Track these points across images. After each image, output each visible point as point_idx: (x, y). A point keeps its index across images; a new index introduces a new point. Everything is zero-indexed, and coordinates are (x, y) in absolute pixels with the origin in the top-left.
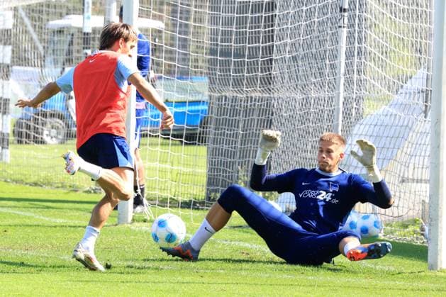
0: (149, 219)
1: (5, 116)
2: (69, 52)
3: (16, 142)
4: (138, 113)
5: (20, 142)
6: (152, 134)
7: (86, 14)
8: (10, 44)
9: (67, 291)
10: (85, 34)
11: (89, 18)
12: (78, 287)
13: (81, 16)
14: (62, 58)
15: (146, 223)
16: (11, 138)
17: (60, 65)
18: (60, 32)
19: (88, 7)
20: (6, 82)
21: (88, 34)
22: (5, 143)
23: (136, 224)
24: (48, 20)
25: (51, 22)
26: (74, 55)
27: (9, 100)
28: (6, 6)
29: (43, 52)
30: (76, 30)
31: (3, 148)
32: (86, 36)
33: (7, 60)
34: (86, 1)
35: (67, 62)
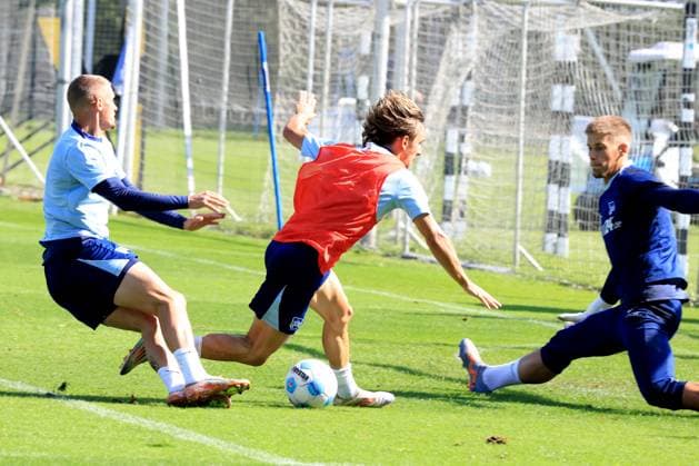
1: (563, 189)
2: (661, 96)
3: (578, 226)
5: (583, 228)
7: (688, 41)
8: (572, 84)
9: (658, 451)
10: (685, 70)
11: (691, 46)
12: (674, 445)
13: (680, 45)
14: (648, 104)
16: (571, 221)
17: (645, 116)
18: (646, 66)
19: (692, 32)
20: (566, 138)
21: (691, 70)
22: (562, 228)
24: (629, 50)
25: (633, 53)
26: (668, 100)
27: (568, 165)
28: (568, 28)
29: (619, 95)
30: (672, 64)
31: (559, 235)
32: (688, 73)
33: (569, 106)
34: (689, 21)
35: (657, 111)
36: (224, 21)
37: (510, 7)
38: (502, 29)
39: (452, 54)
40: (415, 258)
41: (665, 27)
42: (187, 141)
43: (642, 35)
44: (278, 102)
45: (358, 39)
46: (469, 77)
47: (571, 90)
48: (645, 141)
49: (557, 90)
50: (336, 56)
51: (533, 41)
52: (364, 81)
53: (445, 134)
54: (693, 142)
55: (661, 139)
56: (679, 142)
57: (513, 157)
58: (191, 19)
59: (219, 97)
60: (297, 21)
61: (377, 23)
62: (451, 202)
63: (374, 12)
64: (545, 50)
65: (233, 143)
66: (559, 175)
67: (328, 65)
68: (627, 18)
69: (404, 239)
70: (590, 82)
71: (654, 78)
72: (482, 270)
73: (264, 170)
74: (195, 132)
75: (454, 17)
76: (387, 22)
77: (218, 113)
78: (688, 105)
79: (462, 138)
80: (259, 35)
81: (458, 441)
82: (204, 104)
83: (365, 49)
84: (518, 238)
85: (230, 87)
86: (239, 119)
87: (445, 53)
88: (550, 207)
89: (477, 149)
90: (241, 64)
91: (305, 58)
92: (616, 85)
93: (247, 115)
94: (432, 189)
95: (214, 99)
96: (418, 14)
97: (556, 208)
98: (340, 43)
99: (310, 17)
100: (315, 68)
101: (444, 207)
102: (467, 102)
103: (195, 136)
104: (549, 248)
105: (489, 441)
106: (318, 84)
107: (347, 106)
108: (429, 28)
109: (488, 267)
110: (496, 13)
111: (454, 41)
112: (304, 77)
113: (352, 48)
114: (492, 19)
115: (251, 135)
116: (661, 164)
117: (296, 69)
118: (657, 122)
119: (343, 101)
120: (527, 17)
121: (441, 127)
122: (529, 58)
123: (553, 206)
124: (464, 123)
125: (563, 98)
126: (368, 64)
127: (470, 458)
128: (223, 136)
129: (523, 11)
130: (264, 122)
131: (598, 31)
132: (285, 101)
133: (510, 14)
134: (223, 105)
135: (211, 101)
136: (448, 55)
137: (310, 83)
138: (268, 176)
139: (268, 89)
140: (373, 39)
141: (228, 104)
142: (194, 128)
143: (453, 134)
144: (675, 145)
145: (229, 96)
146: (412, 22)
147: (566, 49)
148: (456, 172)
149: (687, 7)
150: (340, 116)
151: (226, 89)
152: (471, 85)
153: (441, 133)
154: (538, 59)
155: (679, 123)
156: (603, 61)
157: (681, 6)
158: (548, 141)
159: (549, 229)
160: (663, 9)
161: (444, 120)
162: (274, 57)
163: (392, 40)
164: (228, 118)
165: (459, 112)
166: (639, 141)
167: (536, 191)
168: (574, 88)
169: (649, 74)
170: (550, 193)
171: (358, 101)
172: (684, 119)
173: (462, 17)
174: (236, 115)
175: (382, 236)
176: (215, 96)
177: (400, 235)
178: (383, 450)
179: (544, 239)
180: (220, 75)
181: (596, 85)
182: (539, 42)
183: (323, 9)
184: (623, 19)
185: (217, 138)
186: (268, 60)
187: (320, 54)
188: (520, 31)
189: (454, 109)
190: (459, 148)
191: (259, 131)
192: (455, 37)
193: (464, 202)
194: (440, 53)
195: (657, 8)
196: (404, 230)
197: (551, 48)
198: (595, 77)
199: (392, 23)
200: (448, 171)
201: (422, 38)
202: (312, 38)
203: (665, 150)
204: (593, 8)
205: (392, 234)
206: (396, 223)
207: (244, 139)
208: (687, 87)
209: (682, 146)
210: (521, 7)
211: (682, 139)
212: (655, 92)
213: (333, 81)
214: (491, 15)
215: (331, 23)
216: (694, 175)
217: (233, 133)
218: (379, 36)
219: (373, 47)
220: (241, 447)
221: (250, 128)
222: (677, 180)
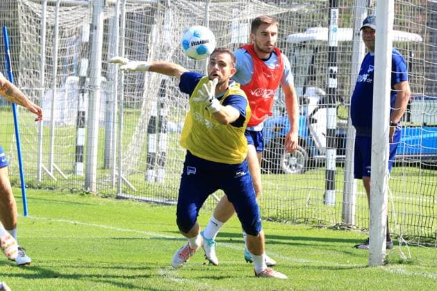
2: (312, 70)
7: (332, 26)
10: (330, 48)
11: (335, 30)
13: (326, 29)
14: (303, 76)
15: (401, 266)
17: (301, 85)
18: (302, 46)
19: (334, 20)
21: (334, 48)
23: (390, 266)
24: (289, 34)
25: (291, 36)
26: (318, 74)
28: (241, 18)
30: (321, 44)
32: (332, 50)
34: (333, 10)
35: (311, 79)
40: (127, 198)
45: (79, 32)
52: (84, 63)
54: (337, 103)
55: (314, 102)
56: (328, 104)
60: (32, 18)
61: (94, 18)
62: (153, 154)
63: (92, 9)
69: (118, 183)
71: (307, 55)
76: (101, 17)
78: (333, 75)
79: (162, 105)
80: (4, 28)
83: (86, 38)
96: (125, 11)
99: (42, 14)
100: (47, 53)
101: (149, 158)
106: (50, 65)
107: (72, 82)
110: (186, 8)
112: (39, 59)
116: (314, 121)
118: (311, 89)
119: (69, 79)
120: (209, 10)
124: (163, 93)
126: (87, 50)
129: (206, 6)
137: (44, 64)
140: (91, 29)
144: (323, 107)
146: (121, 16)
147: (240, 34)
148: (157, 131)
149: (331, 1)
150: (67, 91)
155: (326, 88)
163: (106, 29)
169: (303, 52)
171: (81, 78)
172: (330, 86)
177: (115, 180)
183: (52, 8)
190: (159, 112)
193: (164, 154)
196: (118, 177)
199: (106, 18)
200: (151, 130)
202: (44, 30)
203: (316, 110)
206: (112, 172)
208: (331, 62)
209: (330, 107)
210: (204, 3)
211: (330, 102)
215: (58, 18)
216: (337, 128)
218: (96, 27)
219: (91, 37)
222: (325, 133)
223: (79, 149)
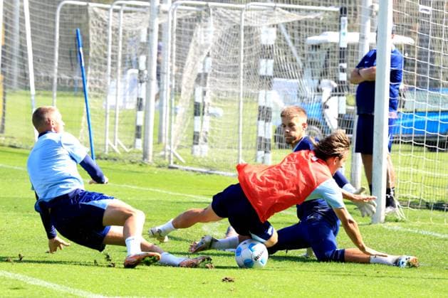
0: (400, 219)
1: (267, 123)
2: (326, 65)
3: (277, 147)
4: (391, 122)
5: (280, 147)
6: (404, 141)
7: (342, 31)
8: (272, 58)
9: (327, 284)
10: (341, 49)
11: (344, 34)
12: (336, 280)
13: (337, 33)
14: (318, 70)
15: (398, 223)
16: (273, 143)
17: (317, 77)
18: (317, 47)
19: (344, 25)
20: (268, 92)
21: (344, 48)
22: (267, 148)
23: (389, 224)
24: (306, 37)
25: (309, 38)
26: (330, 68)
27: (270, 108)
28: (268, 24)
29: (301, 65)
30: (333, 45)
31: (265, 152)
32: (342, 50)
33: (270, 73)
34: (343, 18)
35: (324, 74)
36: (54, 23)
37: (233, 11)
38: (228, 26)
39: (198, 41)
40: (177, 168)
41: (328, 23)
42: (33, 98)
43: (314, 27)
44: (89, 72)
45: (139, 32)
46: (208, 56)
47: (271, 62)
48: (317, 93)
49: (263, 62)
50: (125, 43)
51: (247, 32)
52: (143, 59)
53: (194, 90)
54: (346, 93)
55: (327, 91)
56: (338, 93)
57: (236, 105)
58: (34, 22)
59: (52, 69)
60: (100, 22)
61: (151, 23)
62: (198, 133)
63: (149, 15)
64: (254, 38)
65: (61, 98)
66: (265, 114)
67: (121, 49)
68: (305, 17)
69: (169, 156)
70: (282, 58)
71: (322, 53)
72: (218, 174)
73: (82, 115)
74: (37, 92)
75: (198, 18)
76: (157, 22)
77: (52, 80)
78: (343, 70)
79: (204, 93)
80: (77, 31)
81: (204, 281)
82: (42, 74)
83: (144, 39)
84: (241, 154)
85: (59, 63)
86: (65, 83)
87: (193, 41)
88: (260, 135)
89: (214, 100)
90: (66, 49)
91: (106, 45)
92: (298, 59)
93: (70, 81)
94: (187, 125)
95: (49, 71)
96: (176, 17)
97: (263, 136)
98: (128, 35)
99: (108, 20)
100: (112, 51)
101: (194, 136)
102: (207, 71)
103: (37, 95)
104: (259, 160)
105: (224, 280)
106: (115, 61)
107: (133, 74)
108: (183, 25)
109: (222, 173)
110: (224, 15)
111: (198, 33)
112: (106, 56)
113: (135, 38)
114: (222, 19)
115: (73, 93)
116: (327, 107)
117: (100, 51)
118: (324, 81)
119: (130, 71)
120: (243, 18)
121: (192, 86)
122: (245, 43)
123: (261, 134)
124: (205, 83)
125: (266, 67)
126: (145, 48)
127: (212, 291)
128: (55, 94)
129: (241, 13)
130: (81, 85)
131: (287, 26)
132: (93, 72)
133: (232, 15)
134: (55, 75)
135: (47, 73)
136: (195, 42)
137: (109, 60)
138: (84, 119)
139: (83, 65)
140: (148, 32)
141: (58, 74)
142: (36, 90)
143: (199, 90)
144: (335, 95)
145: (59, 69)
146: (172, 22)
147: (268, 37)
148: (201, 114)
149: (341, 10)
150: (128, 81)
151: (56, 64)
152: (209, 60)
153: (191, 91)
154: (251, 43)
155: (337, 81)
156: (290, 44)
157: (338, 9)
158: (258, 94)
159: (259, 148)
160: (326, 12)
161: (193, 82)
162: (86, 45)
163: (160, 33)
164: (58, 82)
165: (202, 77)
166: (313, 93)
167: (251, 125)
168: (272, 61)
169: (319, 52)
170: (259, 126)
171: (140, 71)
172: (341, 79)
173: (203, 18)
174: (63, 81)
175: (156, 155)
176: (50, 69)
177: (167, 153)
178: (158, 288)
179: (256, 154)
180: (53, 56)
181: (286, 58)
182: (252, 32)
183: (116, 14)
184: (303, 17)
185: (52, 96)
186: (83, 47)
187: (115, 43)
188: (239, 26)
189: (199, 76)
190: (203, 99)
191: (78, 91)
192: (199, 30)
193: (207, 133)
194: (190, 41)
195: (323, 11)
196: (170, 151)
197: (259, 36)
198: (285, 54)
199: (160, 23)
200: (196, 113)
201: (179, 32)
202: (110, 32)
203: (330, 98)
204: (284, 11)
205: (162, 153)
206: (165, 147)
207: (69, 96)
208: (342, 59)
209: (339, 95)
210: (240, 12)
211: (340, 91)
212: (323, 63)
213: (124, 58)
214: (221, 16)
215: (122, 23)
216: (347, 114)
217: (61, 93)
218: (152, 31)
219: (148, 37)
220: (69, 288)
221: (72, 89)
222: (337, 117)
223: (138, 128)
